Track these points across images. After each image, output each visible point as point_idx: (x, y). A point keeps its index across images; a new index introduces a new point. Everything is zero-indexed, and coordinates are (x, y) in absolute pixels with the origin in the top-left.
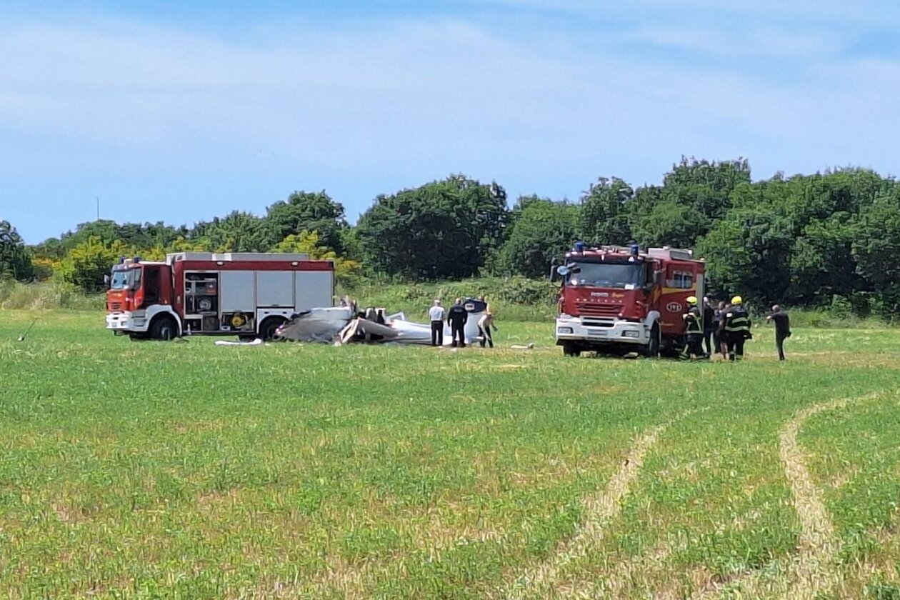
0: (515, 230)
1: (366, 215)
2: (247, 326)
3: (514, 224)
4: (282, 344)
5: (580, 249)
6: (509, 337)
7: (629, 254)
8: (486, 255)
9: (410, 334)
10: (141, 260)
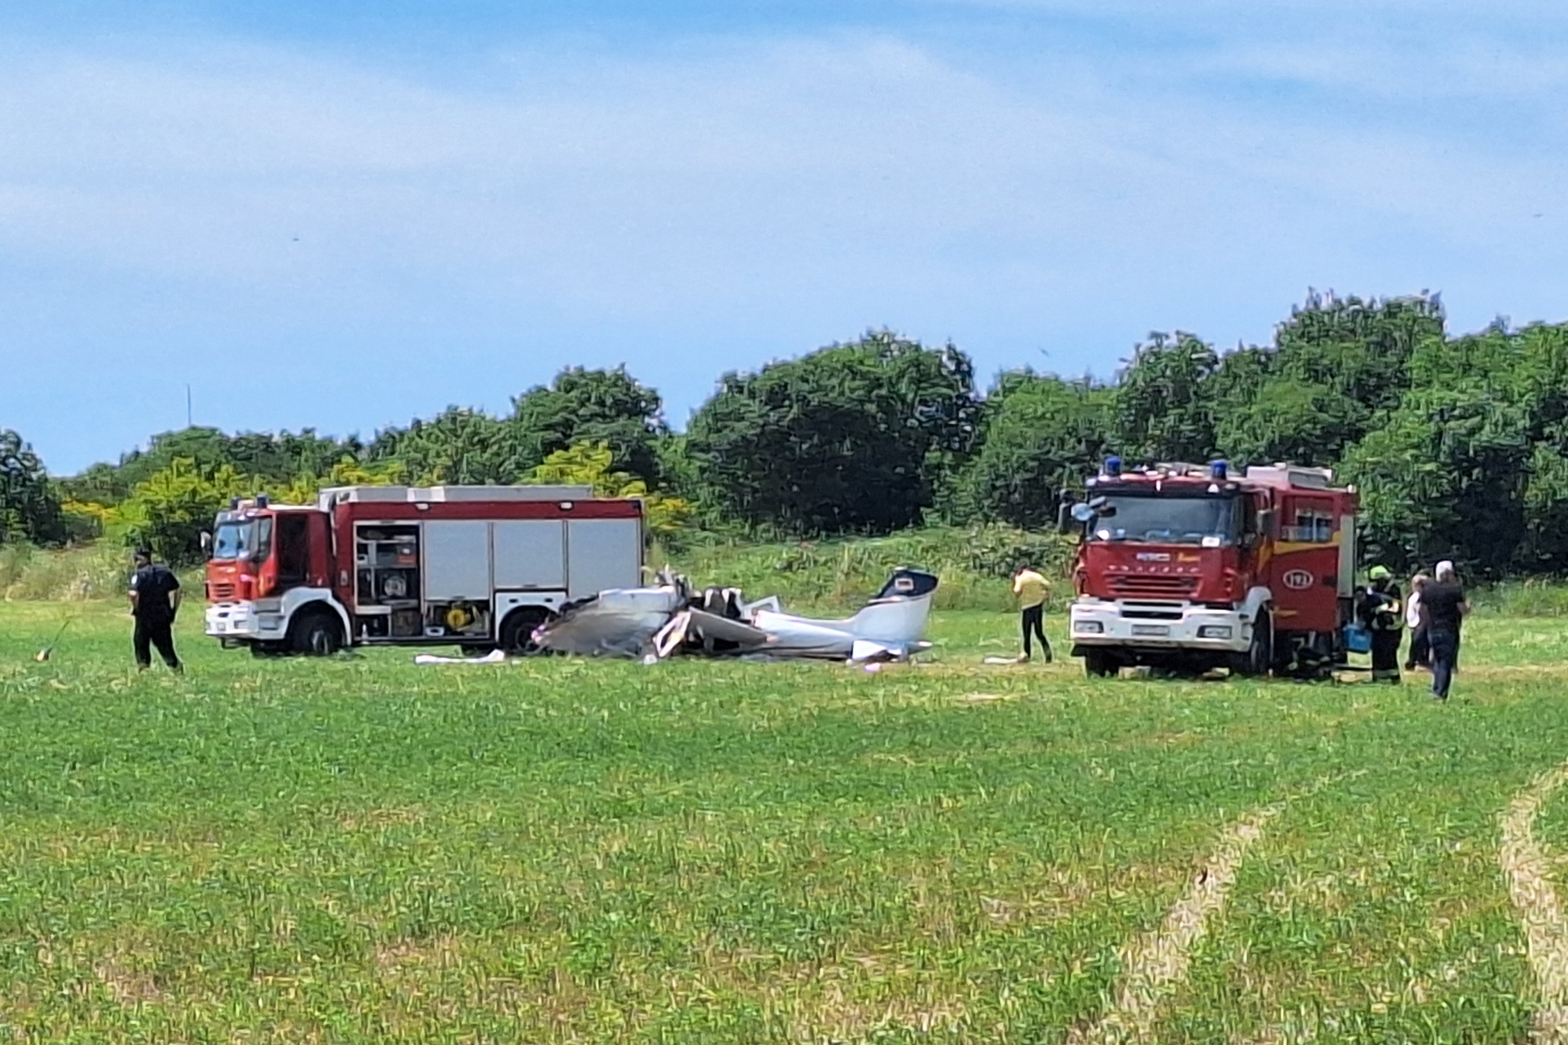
0: (992, 435)
1: (705, 412)
2: (476, 627)
3: (988, 425)
4: (545, 661)
5: (1115, 470)
6: (981, 643)
7: (1208, 478)
8: (936, 485)
9: (790, 638)
10: (272, 502)
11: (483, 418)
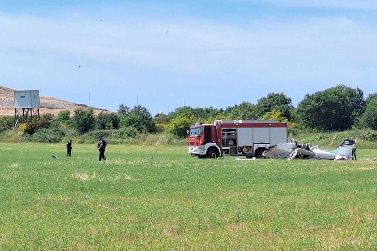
0: (367, 108)
1: (301, 103)
2: (249, 152)
3: (367, 106)
4: (265, 160)
6: (365, 156)
8: (354, 120)
9: (322, 155)
10: (203, 123)
11: (251, 104)
